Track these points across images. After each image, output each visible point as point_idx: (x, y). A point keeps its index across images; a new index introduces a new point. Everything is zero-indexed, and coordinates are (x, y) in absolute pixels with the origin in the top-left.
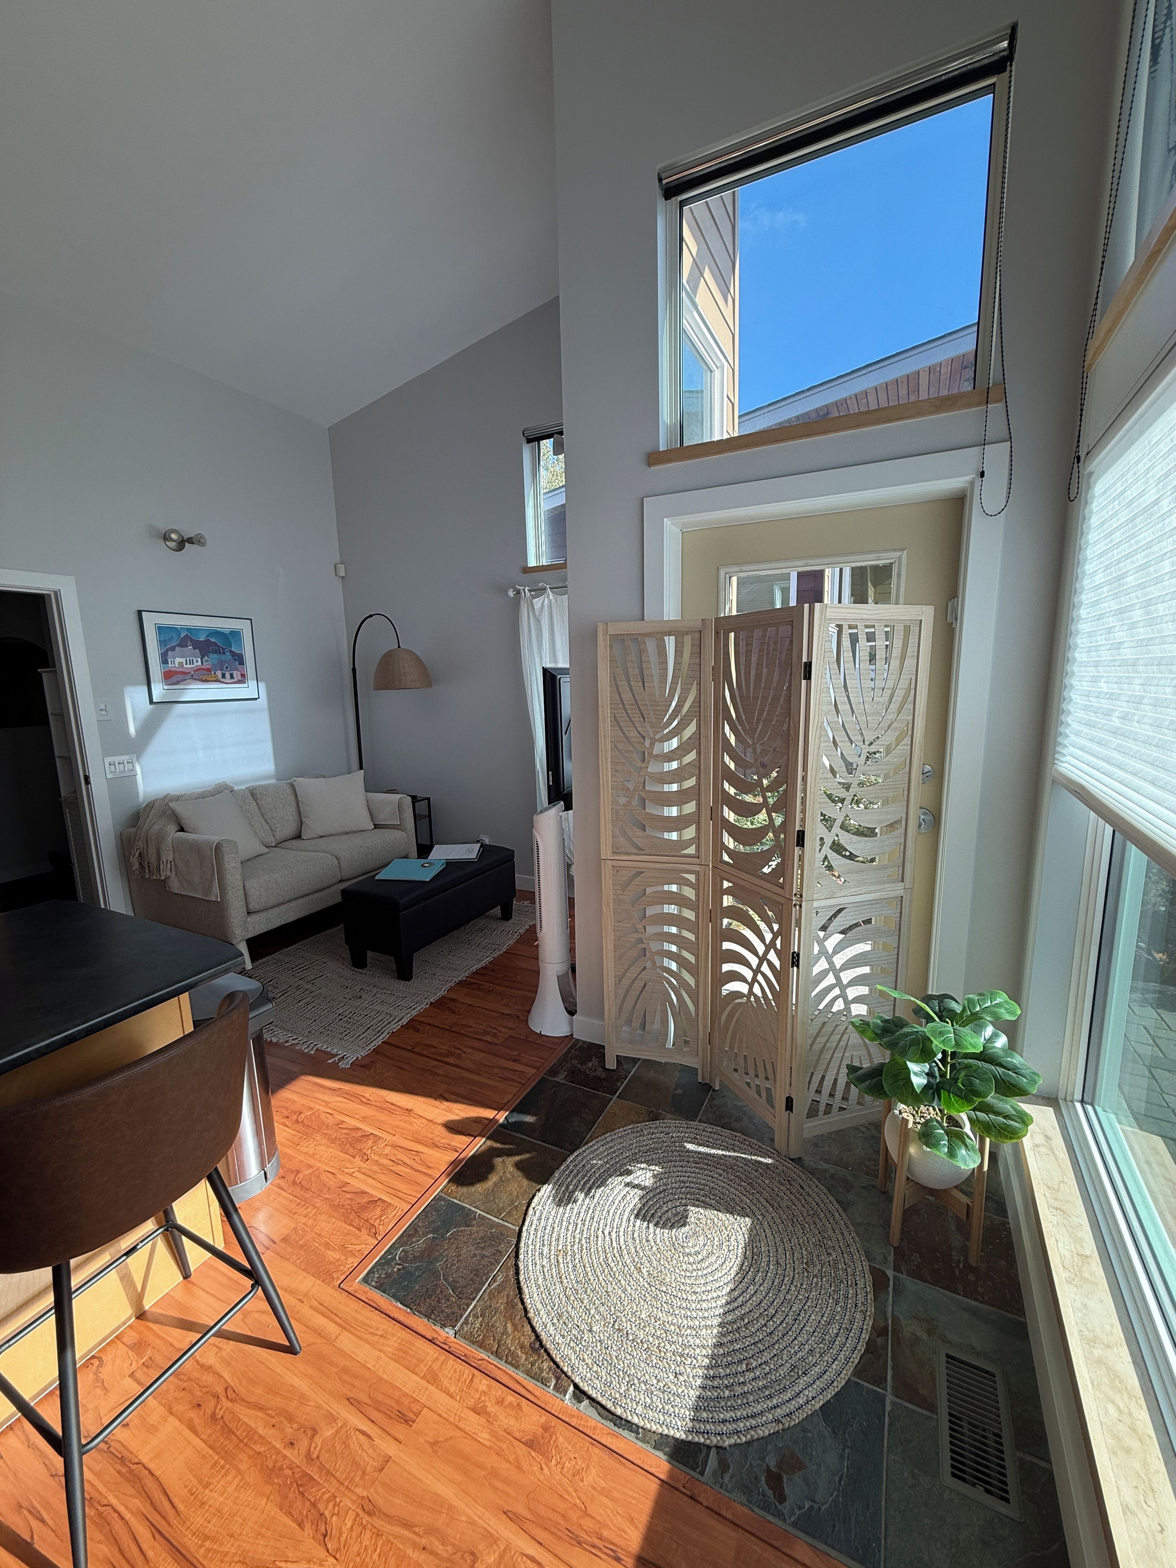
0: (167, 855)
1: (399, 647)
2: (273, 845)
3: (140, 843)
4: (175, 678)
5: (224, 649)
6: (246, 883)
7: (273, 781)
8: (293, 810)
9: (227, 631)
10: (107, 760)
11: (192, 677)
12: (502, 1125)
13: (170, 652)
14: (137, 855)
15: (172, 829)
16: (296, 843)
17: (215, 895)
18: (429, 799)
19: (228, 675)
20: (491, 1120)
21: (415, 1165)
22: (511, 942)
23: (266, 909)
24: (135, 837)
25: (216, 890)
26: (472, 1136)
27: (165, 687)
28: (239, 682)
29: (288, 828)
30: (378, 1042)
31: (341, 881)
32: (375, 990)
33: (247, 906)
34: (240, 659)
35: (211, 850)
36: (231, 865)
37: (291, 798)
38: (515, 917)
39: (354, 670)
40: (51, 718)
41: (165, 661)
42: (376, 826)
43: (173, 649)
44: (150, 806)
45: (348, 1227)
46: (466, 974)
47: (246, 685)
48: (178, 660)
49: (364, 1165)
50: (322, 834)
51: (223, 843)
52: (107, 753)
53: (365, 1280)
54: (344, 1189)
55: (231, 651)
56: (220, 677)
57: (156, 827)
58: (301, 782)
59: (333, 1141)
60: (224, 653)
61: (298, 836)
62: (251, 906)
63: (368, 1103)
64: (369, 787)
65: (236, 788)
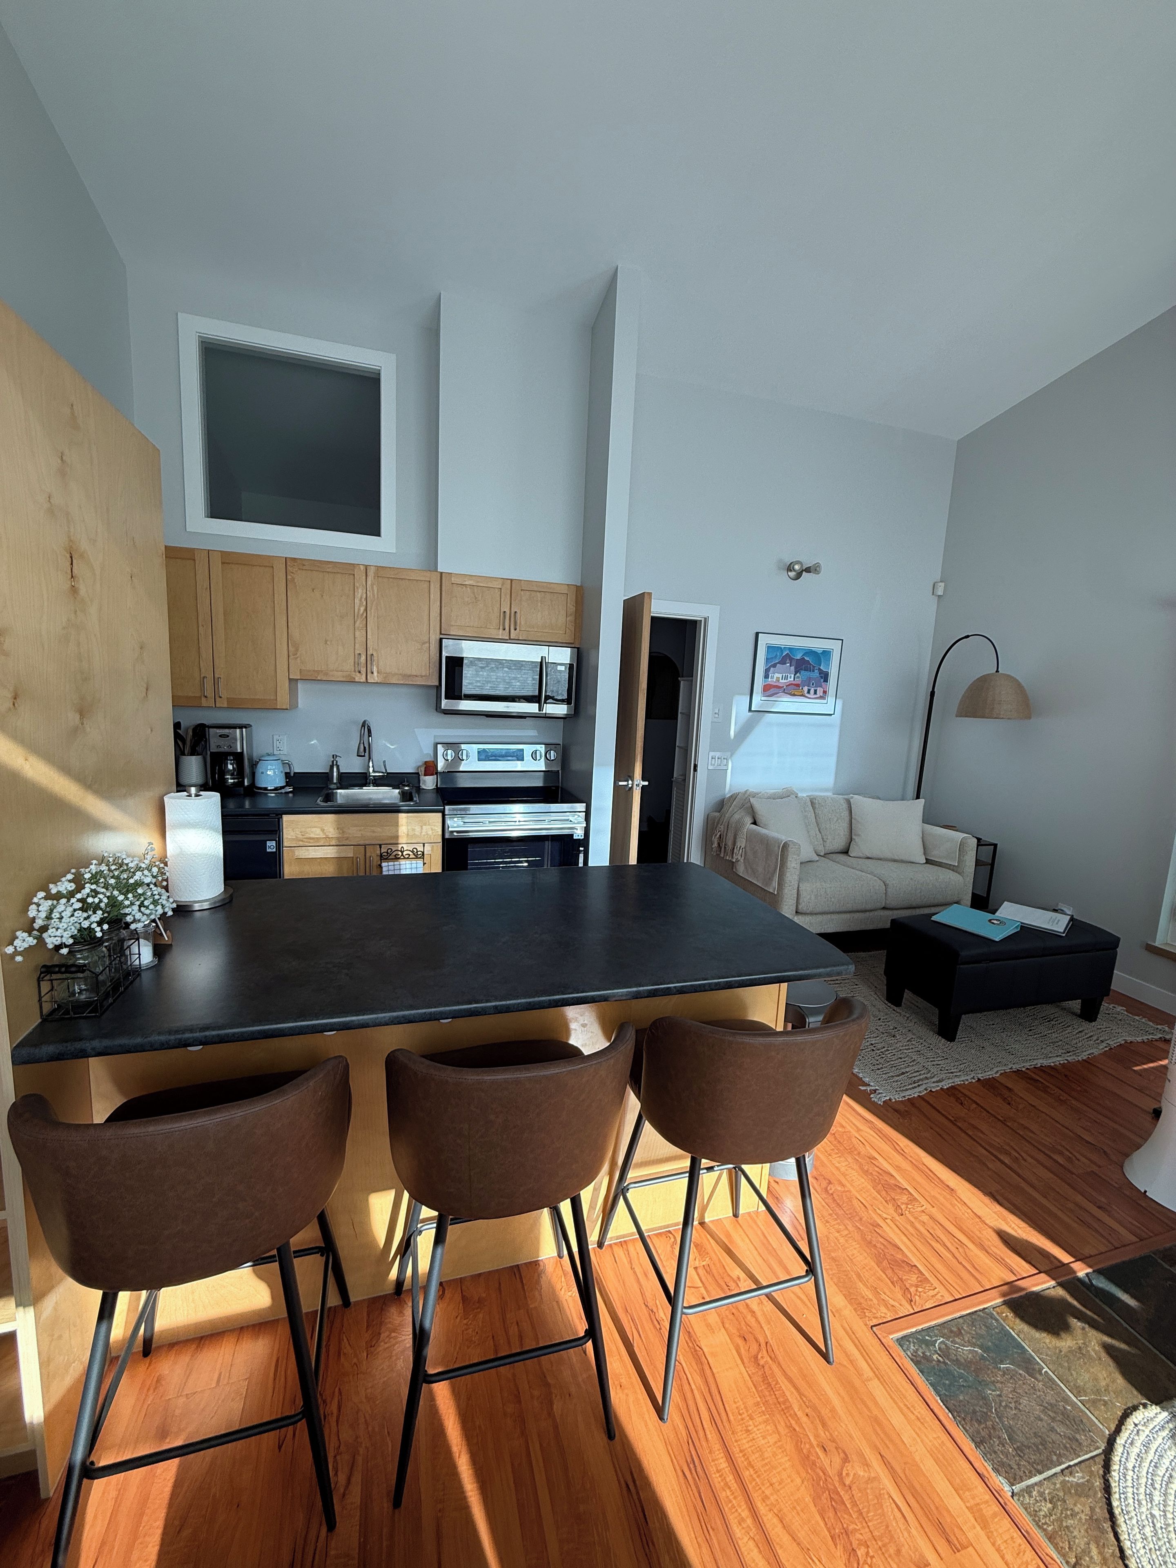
0: (741, 843)
1: (997, 671)
2: (822, 854)
3: (722, 827)
4: (772, 691)
5: (814, 667)
6: (801, 885)
7: (830, 794)
8: (845, 825)
9: (820, 651)
10: (712, 754)
11: (784, 692)
12: (1079, 1280)
13: (772, 669)
14: (718, 836)
15: (748, 820)
16: (842, 857)
17: (773, 887)
18: (995, 845)
19: (812, 691)
20: (1064, 1265)
21: (957, 1255)
22: (1096, 1052)
23: (811, 914)
24: (719, 820)
25: (775, 884)
26: (1037, 1269)
27: (763, 698)
28: (821, 698)
29: (839, 843)
30: (914, 1093)
31: (884, 908)
32: (910, 1036)
33: (797, 906)
34: (825, 677)
35: (779, 847)
36: (793, 864)
37: (846, 814)
38: (1101, 1021)
39: (932, 694)
40: (679, 715)
41: (766, 676)
42: (928, 861)
43: (774, 666)
44: (734, 797)
45: (881, 1272)
46: (1027, 1065)
47: (825, 701)
48: (776, 675)
49: (897, 1218)
50: (869, 856)
51: (790, 843)
52: (712, 749)
53: (901, 1341)
54: (876, 1229)
55: (820, 669)
56: (806, 691)
57: (737, 816)
58: (858, 800)
59: (866, 1172)
60: (813, 671)
61: (846, 852)
62: (800, 907)
63: (902, 1153)
64: (928, 819)
65: (799, 795)
